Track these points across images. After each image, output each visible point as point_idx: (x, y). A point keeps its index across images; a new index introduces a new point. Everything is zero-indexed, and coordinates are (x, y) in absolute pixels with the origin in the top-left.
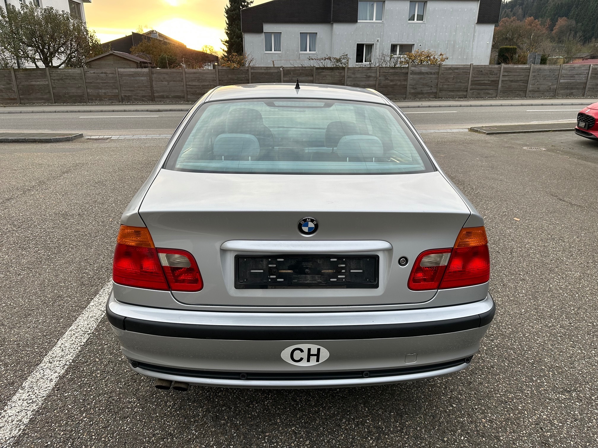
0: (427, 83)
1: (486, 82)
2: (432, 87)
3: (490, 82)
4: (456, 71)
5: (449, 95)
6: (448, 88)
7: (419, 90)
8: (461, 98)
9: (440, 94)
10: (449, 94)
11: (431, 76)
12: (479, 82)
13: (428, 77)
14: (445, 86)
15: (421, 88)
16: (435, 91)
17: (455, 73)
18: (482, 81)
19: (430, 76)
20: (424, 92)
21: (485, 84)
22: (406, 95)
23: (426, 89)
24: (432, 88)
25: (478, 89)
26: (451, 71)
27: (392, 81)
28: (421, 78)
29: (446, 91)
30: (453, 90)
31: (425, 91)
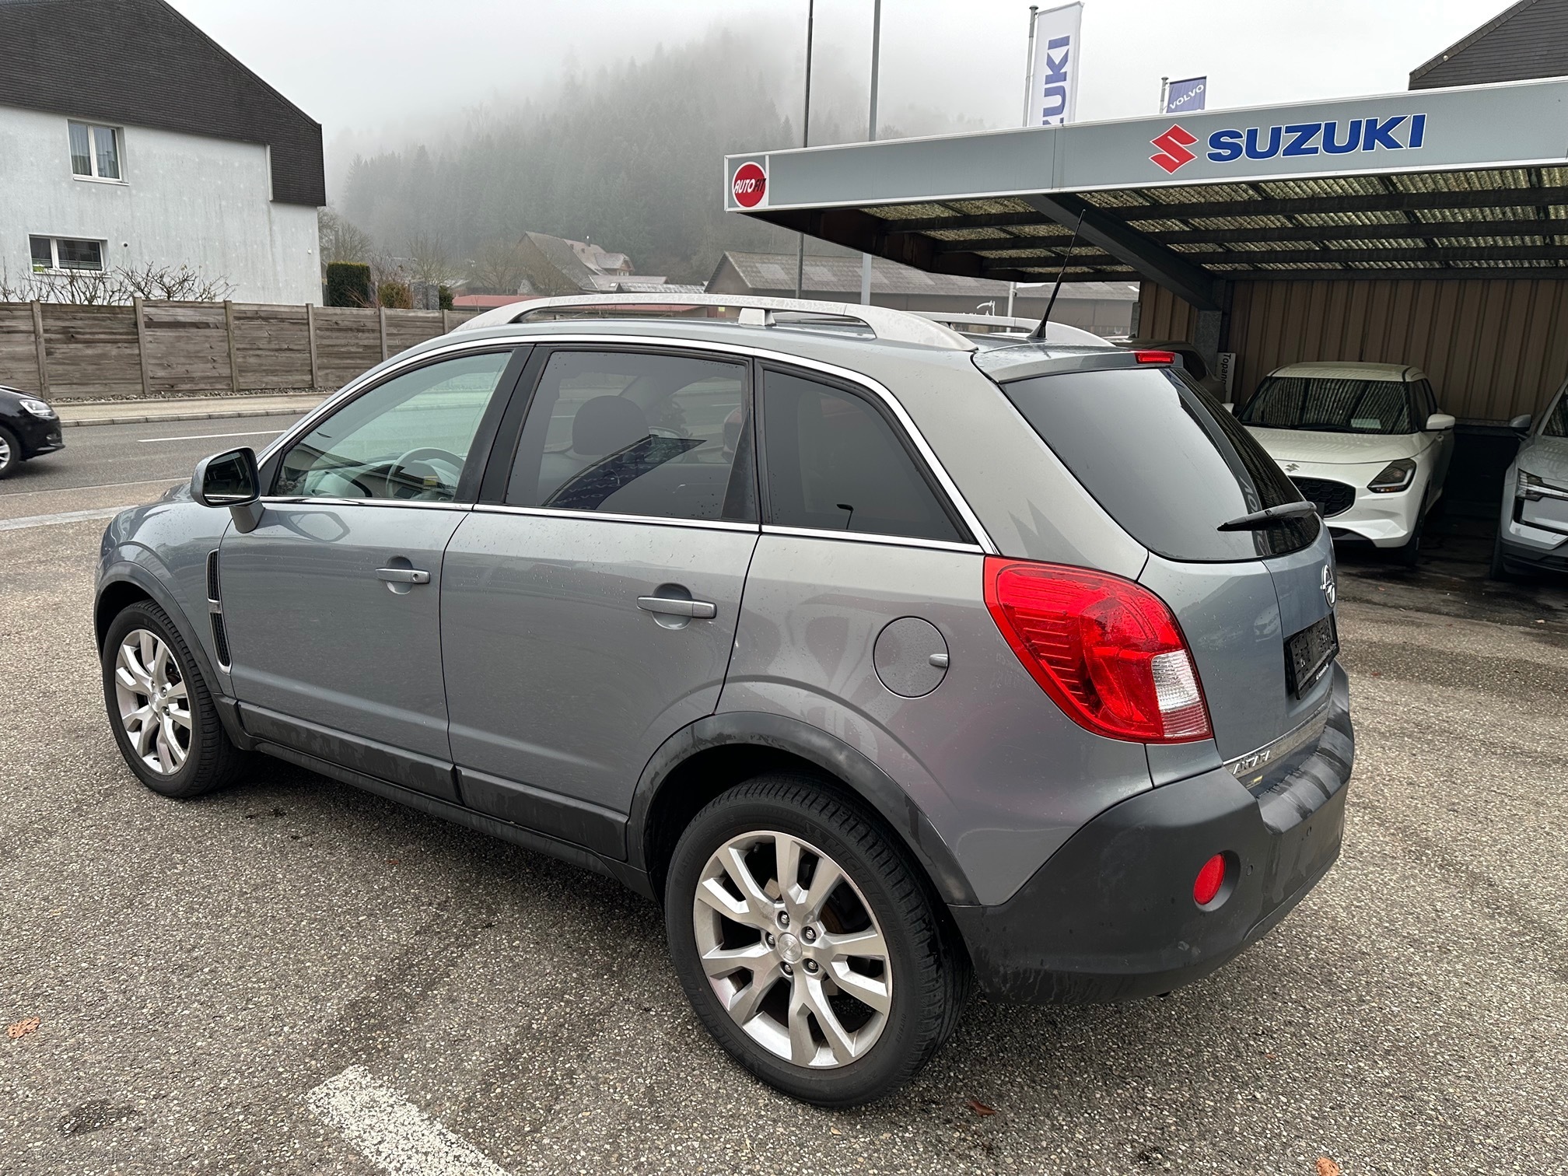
0: (198, 352)
1: (353, 349)
2: (214, 361)
3: (361, 350)
5: (267, 383)
6: (260, 365)
7: (180, 370)
8: (298, 389)
9: (241, 380)
10: (265, 380)
11: (207, 332)
12: (336, 349)
13: (200, 334)
14: (252, 360)
15: (184, 364)
16: (226, 372)
18: (343, 346)
19: (202, 332)
20: (194, 375)
21: (350, 355)
22: (143, 383)
23: (199, 369)
24: (216, 365)
25: (337, 368)
27: (89, 344)
28: (179, 338)
29: (255, 371)
30: (277, 370)
31: (199, 374)
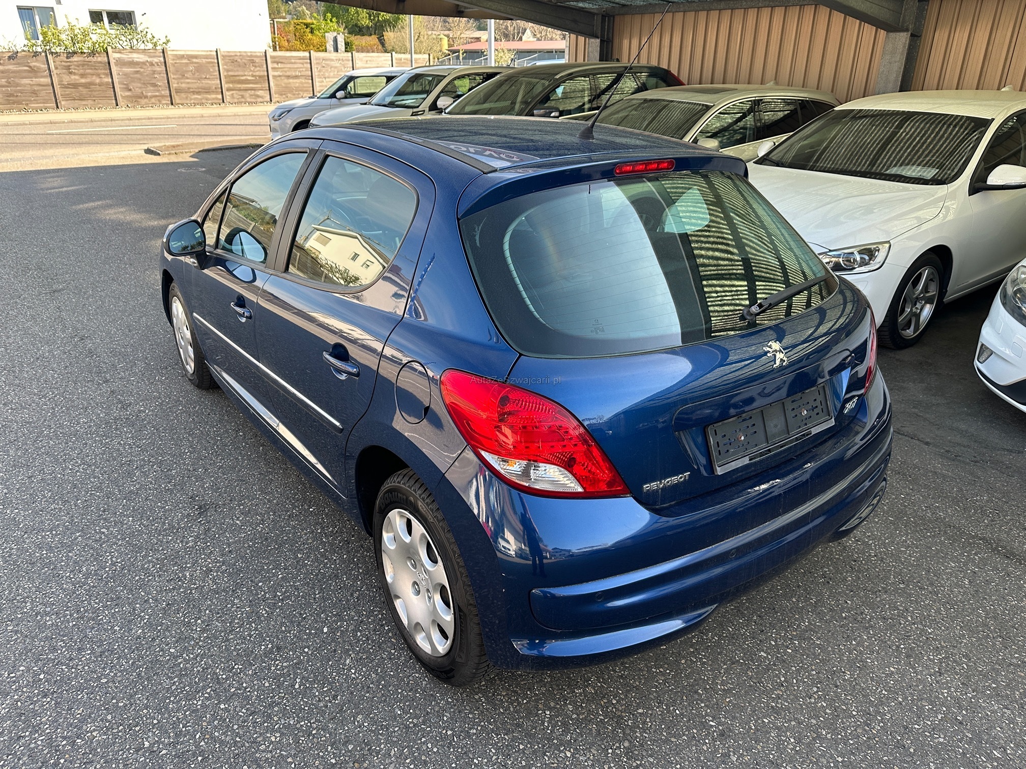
1: (249, 78)
2: (160, 86)
3: (254, 78)
4: (194, 60)
5: (194, 100)
6: (189, 88)
7: (138, 91)
8: (214, 103)
9: (178, 98)
10: (192, 98)
11: (152, 68)
12: (238, 78)
13: (148, 69)
14: (183, 85)
17: (193, 63)
18: (242, 76)
19: (150, 68)
20: (147, 94)
21: (247, 82)
22: (116, 100)
23: (151, 91)
24: (160, 89)
25: (240, 90)
26: (185, 61)
27: (83, 76)
28: (137, 72)
29: (186, 92)
30: (199, 92)
